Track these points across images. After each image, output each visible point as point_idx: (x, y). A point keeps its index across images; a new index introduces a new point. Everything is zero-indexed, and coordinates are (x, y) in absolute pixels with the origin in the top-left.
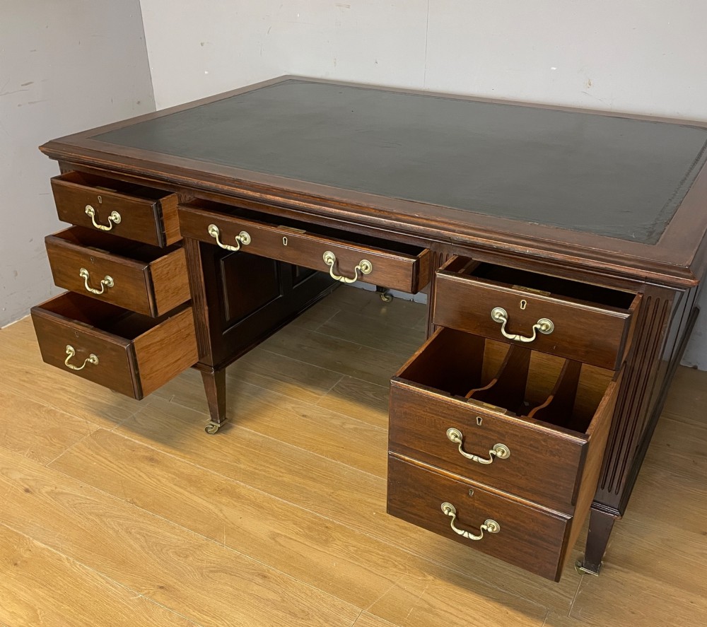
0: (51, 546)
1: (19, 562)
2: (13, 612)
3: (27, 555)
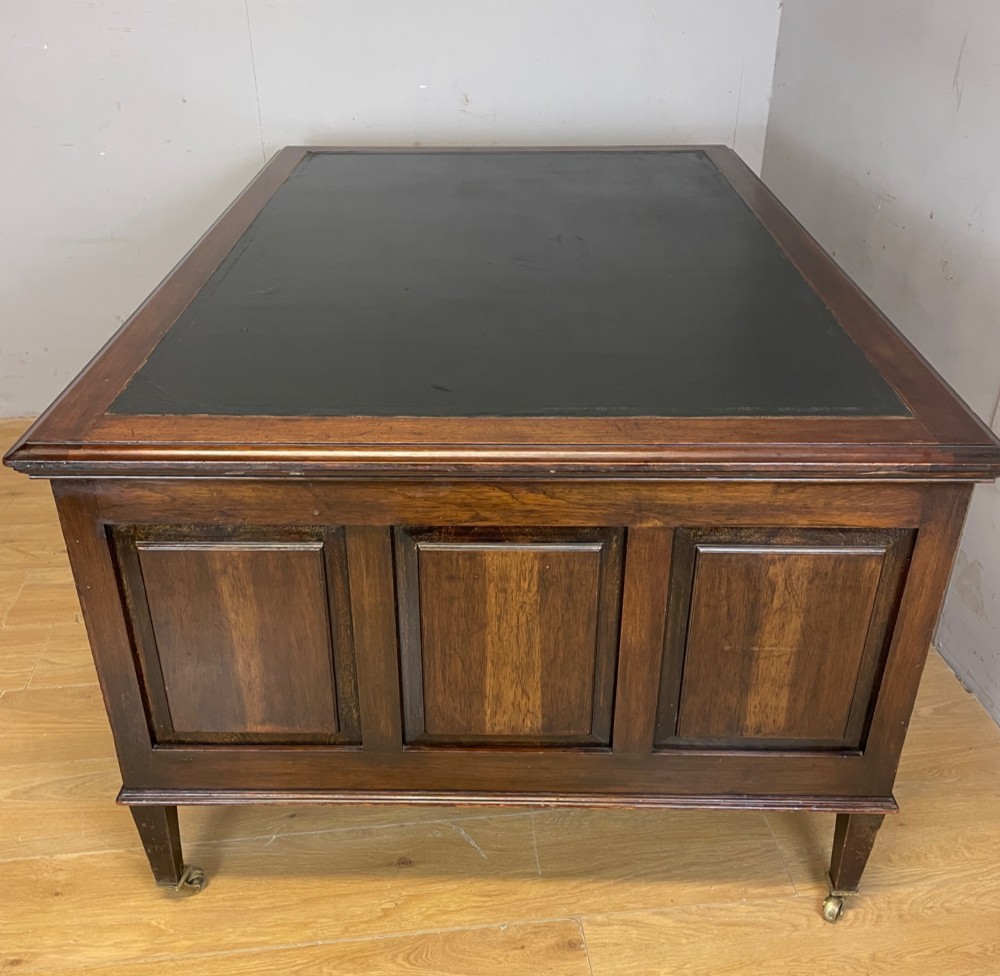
0: (89, 850)
1: (59, 890)
2: (115, 943)
3: (62, 877)
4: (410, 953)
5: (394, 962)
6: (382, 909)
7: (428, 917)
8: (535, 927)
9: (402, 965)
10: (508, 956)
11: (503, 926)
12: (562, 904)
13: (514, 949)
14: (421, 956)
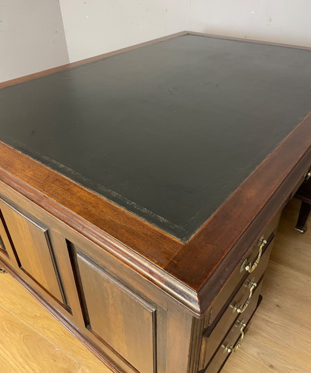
4: (26, 336)
5: (20, 335)
6: (35, 314)
7: (43, 328)
8: (66, 357)
9: (21, 338)
10: (48, 360)
11: (58, 348)
12: (82, 356)
13: (52, 359)
14: (28, 339)
